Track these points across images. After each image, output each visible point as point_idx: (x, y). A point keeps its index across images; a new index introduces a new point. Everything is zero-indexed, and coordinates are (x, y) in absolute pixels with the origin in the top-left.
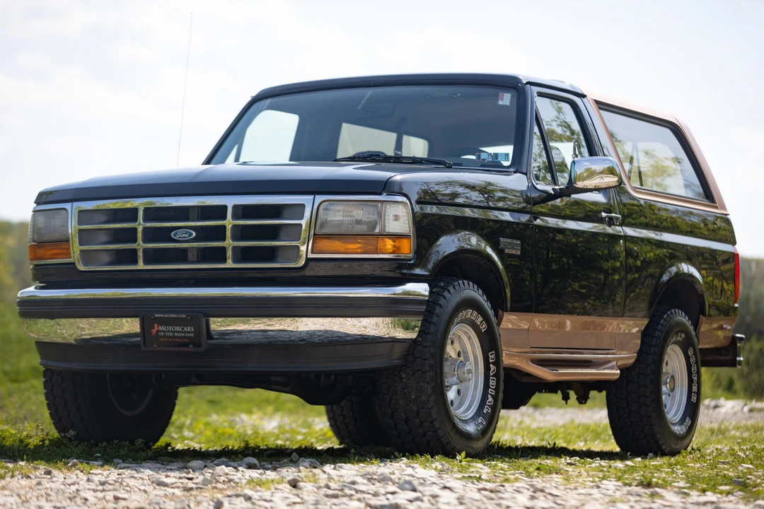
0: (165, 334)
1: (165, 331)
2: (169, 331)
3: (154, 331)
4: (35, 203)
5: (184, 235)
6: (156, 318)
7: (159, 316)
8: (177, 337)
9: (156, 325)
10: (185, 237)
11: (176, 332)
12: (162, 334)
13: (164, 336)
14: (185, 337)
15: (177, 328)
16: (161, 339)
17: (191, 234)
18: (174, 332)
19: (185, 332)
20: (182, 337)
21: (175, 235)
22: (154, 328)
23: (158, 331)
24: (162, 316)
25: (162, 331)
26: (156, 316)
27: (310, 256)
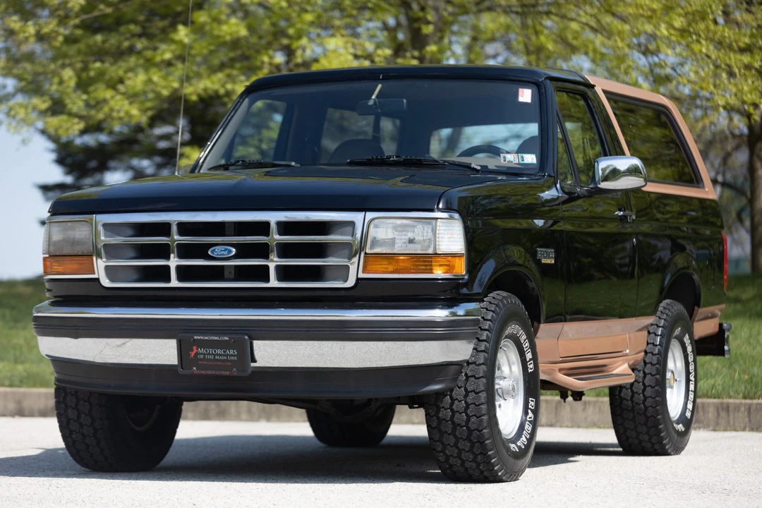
0: (204, 357)
1: (204, 354)
2: (209, 354)
3: (192, 354)
4: (49, 212)
5: (223, 252)
6: (194, 340)
7: (199, 338)
8: (218, 360)
9: (195, 348)
10: (223, 254)
11: (217, 355)
12: (202, 356)
13: (204, 359)
14: (227, 361)
15: (219, 351)
16: (200, 362)
17: (230, 251)
18: (214, 355)
19: (227, 355)
20: (224, 360)
21: (213, 252)
22: (192, 351)
23: (197, 354)
24: (202, 338)
25: (202, 354)
26: (195, 338)
27: (361, 275)
